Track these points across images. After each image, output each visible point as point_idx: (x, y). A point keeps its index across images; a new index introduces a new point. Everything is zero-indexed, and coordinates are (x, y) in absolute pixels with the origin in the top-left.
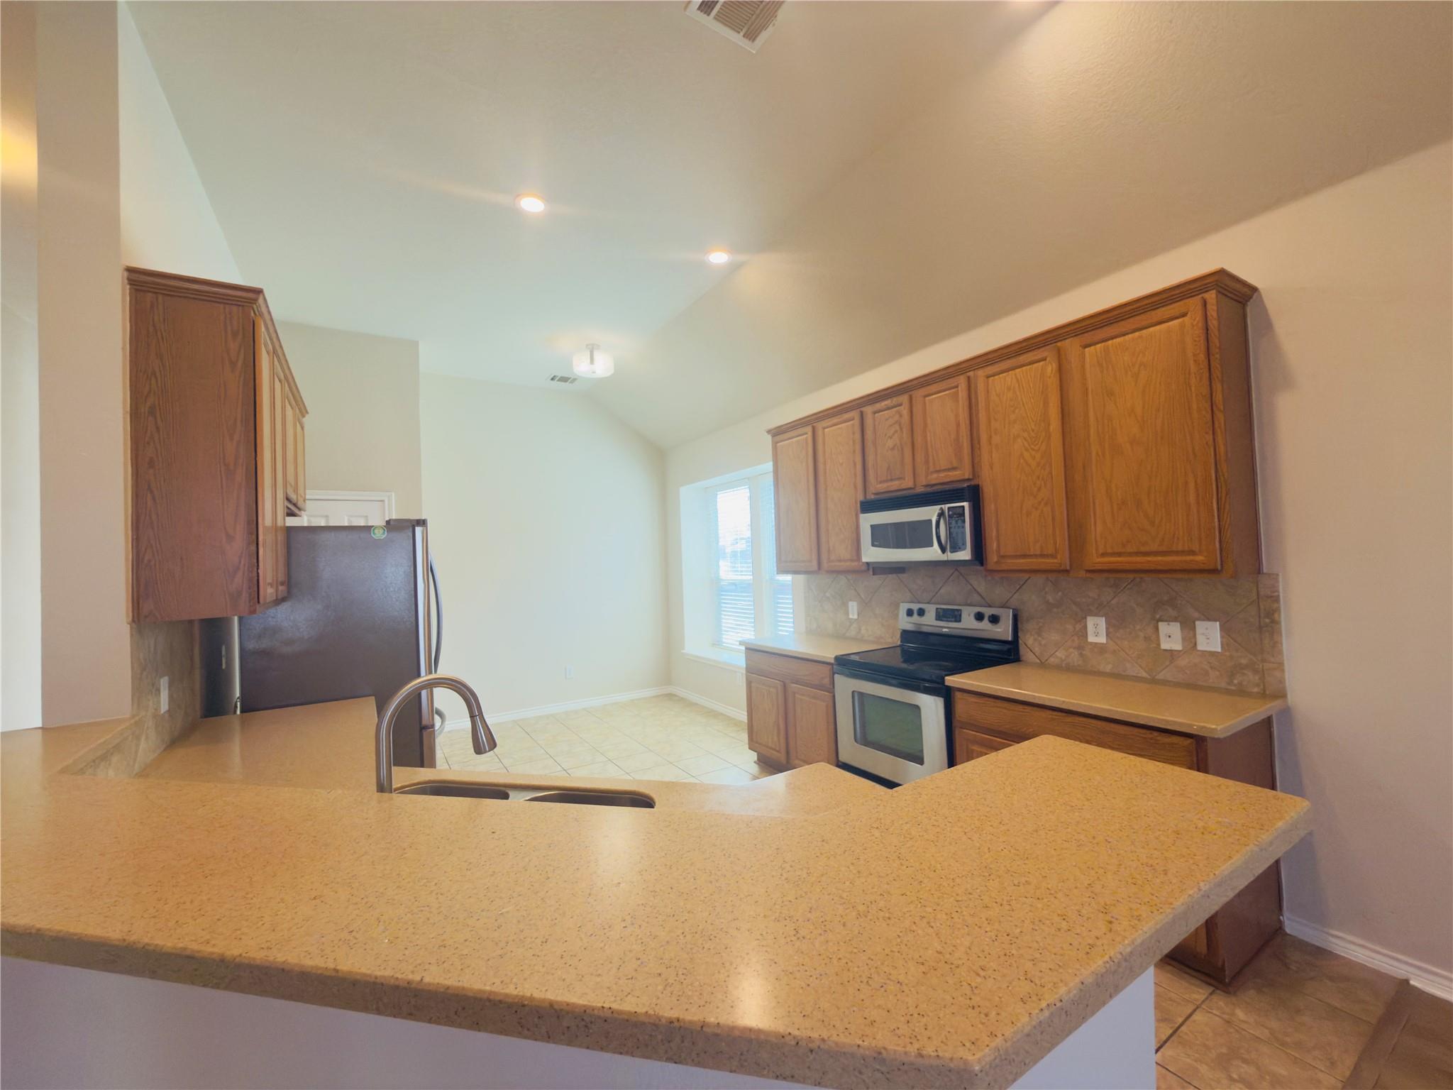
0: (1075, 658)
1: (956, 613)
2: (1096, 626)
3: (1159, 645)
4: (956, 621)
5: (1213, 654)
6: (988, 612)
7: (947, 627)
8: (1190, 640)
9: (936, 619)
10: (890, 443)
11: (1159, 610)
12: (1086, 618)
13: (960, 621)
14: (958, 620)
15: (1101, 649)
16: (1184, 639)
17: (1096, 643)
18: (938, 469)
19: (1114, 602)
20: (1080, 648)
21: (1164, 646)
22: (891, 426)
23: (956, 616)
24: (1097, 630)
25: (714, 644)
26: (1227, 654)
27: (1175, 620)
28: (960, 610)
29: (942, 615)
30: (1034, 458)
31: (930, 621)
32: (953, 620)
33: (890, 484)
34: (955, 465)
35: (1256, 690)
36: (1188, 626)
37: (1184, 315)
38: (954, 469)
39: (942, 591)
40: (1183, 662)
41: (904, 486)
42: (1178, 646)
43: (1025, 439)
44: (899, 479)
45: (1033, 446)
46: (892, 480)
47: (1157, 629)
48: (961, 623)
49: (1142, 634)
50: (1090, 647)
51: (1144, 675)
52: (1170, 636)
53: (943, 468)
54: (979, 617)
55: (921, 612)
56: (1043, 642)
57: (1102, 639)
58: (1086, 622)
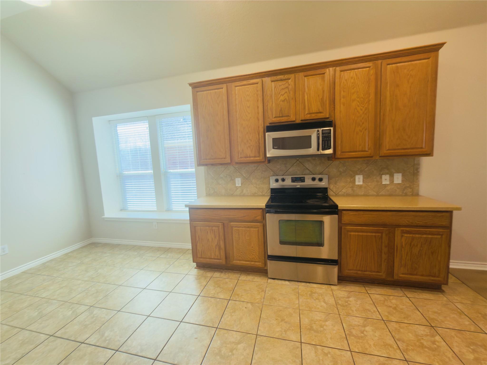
0: (350, 191)
1: (302, 179)
2: (359, 178)
3: (382, 183)
4: (302, 182)
5: (399, 184)
6: (318, 177)
7: (298, 185)
8: (392, 181)
9: (292, 182)
10: (282, 98)
11: (381, 171)
12: (355, 176)
13: (304, 182)
14: (303, 181)
15: (360, 186)
16: (390, 180)
17: (359, 185)
18: (310, 112)
19: (366, 169)
20: (352, 187)
21: (383, 183)
22: (283, 89)
23: (302, 180)
24: (359, 180)
25: (121, 210)
26: (403, 183)
27: (387, 174)
28: (304, 177)
29: (294, 180)
30: (361, 110)
31: (288, 183)
32: (301, 181)
33: (281, 118)
34: (321, 111)
35: (410, 194)
36: (392, 176)
37: (428, 58)
38: (321, 113)
39: (290, 170)
40: (388, 188)
41: (289, 120)
42: (388, 183)
43: (358, 102)
44: (287, 116)
45: (361, 105)
46: (282, 117)
47: (381, 178)
48: (305, 182)
49: (375, 180)
50: (356, 186)
51: (375, 194)
52: (385, 180)
53: (314, 112)
54: (314, 179)
55: (283, 180)
56: (337, 187)
57: (361, 183)
58: (355, 178)
